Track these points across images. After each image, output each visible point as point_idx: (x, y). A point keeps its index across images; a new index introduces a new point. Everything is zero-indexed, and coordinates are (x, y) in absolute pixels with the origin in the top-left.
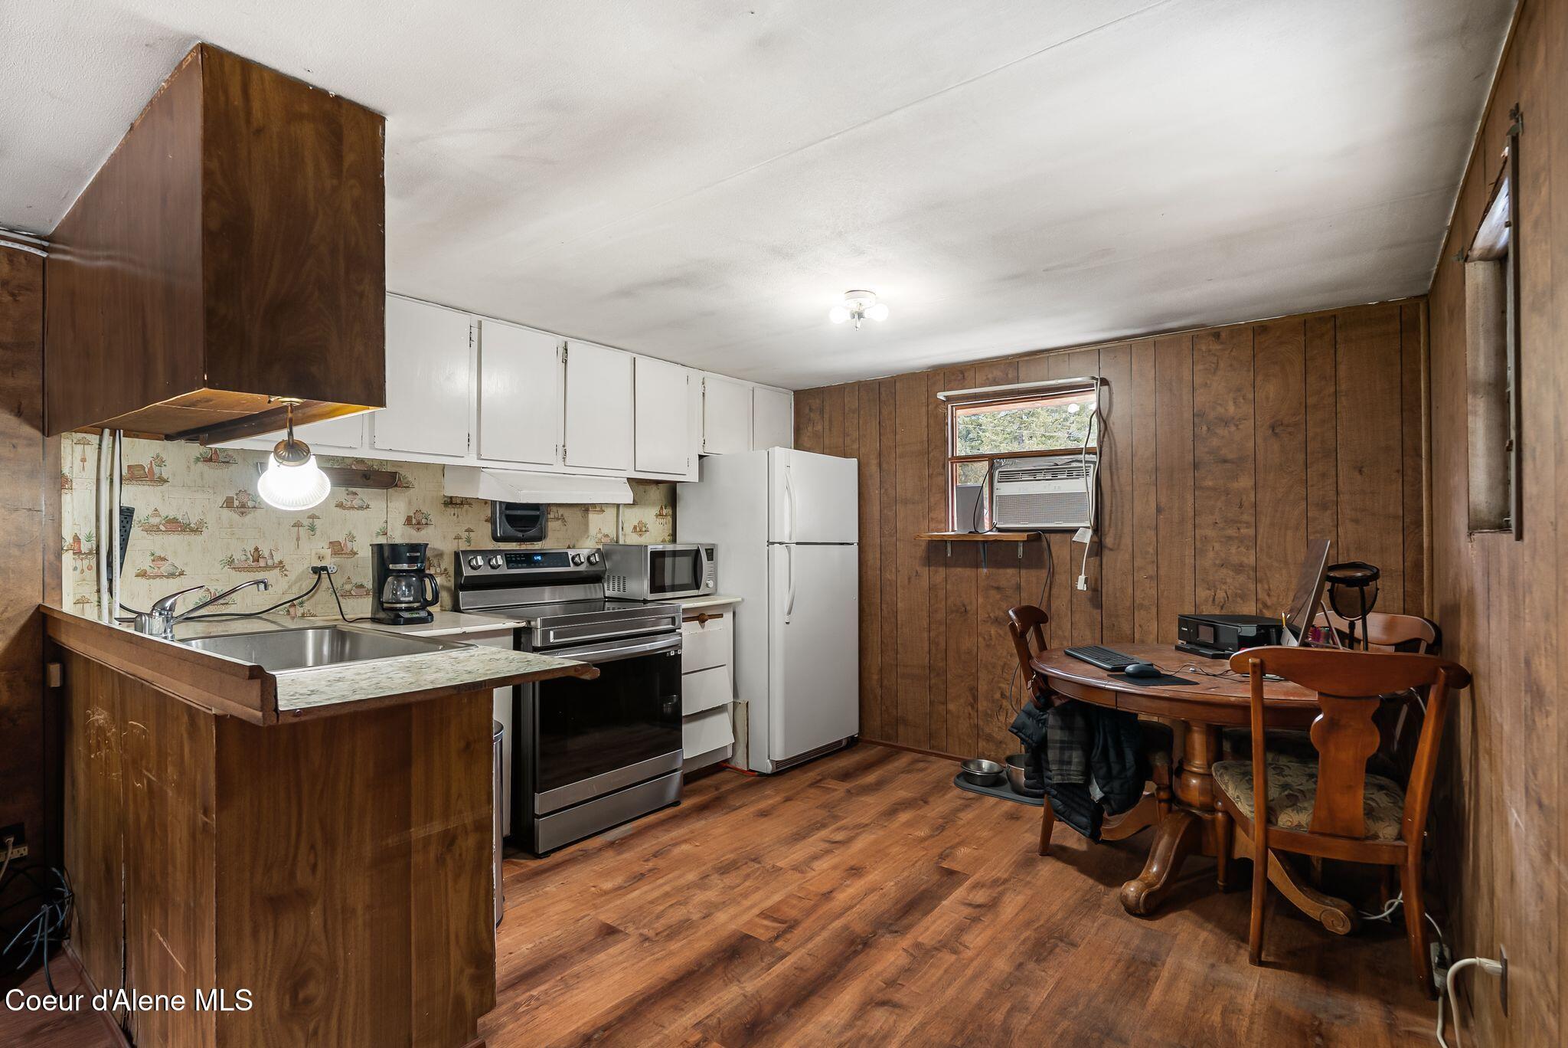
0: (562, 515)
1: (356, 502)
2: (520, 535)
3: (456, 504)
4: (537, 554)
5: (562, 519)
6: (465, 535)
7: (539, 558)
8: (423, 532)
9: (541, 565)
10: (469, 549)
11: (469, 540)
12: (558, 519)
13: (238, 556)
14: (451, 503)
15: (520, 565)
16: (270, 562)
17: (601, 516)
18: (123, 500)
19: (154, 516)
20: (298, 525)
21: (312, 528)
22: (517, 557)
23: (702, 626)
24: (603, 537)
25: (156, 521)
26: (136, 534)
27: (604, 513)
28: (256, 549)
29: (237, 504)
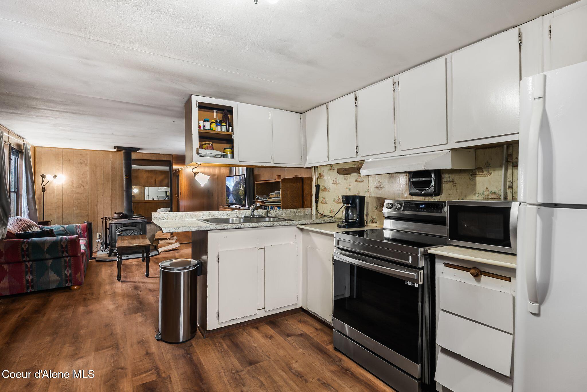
0: (453, 179)
2: (419, 192)
3: (394, 177)
4: (422, 204)
5: (453, 181)
7: (423, 206)
9: (423, 210)
12: (450, 182)
13: (336, 199)
15: (410, 209)
17: (488, 178)
18: (318, 183)
19: (323, 186)
20: (347, 189)
21: (350, 190)
22: (411, 205)
23: (476, 280)
24: (490, 194)
25: (323, 188)
26: (320, 191)
27: (492, 175)
28: (339, 197)
29: (335, 182)
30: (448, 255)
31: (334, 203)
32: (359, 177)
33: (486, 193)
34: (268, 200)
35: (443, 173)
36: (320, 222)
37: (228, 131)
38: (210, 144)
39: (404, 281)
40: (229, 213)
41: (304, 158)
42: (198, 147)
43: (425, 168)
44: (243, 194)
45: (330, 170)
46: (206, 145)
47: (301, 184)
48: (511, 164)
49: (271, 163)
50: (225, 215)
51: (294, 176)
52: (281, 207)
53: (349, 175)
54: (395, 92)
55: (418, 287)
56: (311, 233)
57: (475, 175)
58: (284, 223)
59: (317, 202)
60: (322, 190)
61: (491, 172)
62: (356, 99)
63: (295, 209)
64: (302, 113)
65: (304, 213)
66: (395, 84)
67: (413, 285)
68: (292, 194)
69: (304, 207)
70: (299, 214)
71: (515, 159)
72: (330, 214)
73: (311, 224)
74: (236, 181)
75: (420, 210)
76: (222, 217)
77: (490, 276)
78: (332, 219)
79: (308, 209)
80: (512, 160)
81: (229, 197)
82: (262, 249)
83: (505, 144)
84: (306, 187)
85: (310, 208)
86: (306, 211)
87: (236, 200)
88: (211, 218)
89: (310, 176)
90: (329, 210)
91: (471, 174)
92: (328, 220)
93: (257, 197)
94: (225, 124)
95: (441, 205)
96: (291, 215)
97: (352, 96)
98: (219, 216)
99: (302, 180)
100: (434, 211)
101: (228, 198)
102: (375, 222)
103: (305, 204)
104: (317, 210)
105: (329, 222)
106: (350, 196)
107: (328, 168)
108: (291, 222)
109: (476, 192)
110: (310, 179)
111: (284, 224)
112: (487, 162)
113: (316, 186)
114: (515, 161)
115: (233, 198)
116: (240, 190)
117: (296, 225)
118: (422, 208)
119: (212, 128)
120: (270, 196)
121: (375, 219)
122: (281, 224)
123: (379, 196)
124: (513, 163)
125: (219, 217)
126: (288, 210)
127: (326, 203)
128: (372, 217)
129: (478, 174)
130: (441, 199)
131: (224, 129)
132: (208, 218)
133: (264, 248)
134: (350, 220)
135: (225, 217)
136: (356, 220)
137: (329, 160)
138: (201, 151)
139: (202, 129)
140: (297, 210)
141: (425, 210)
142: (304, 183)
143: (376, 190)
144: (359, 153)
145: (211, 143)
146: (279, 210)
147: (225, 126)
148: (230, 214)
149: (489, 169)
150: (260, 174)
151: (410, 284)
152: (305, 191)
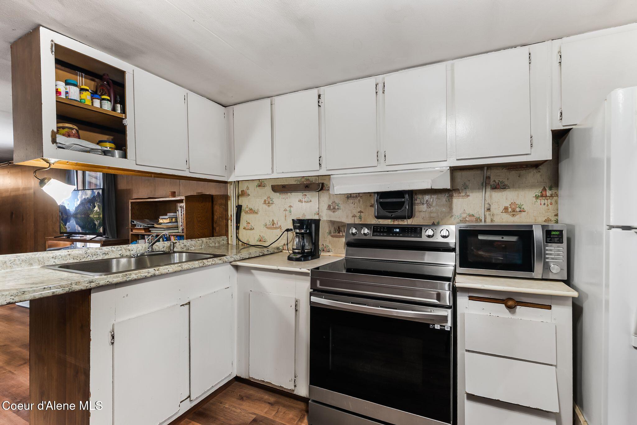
0: (427, 201)
1: (306, 199)
2: (389, 215)
3: (354, 197)
4: (397, 228)
6: (358, 215)
7: (398, 230)
8: (336, 213)
9: (398, 235)
10: (360, 223)
11: (360, 218)
12: (424, 203)
13: (268, 223)
14: (351, 197)
15: (382, 234)
16: (277, 226)
17: (466, 200)
18: (239, 203)
19: (247, 207)
20: (285, 210)
21: (290, 212)
22: (382, 229)
23: (510, 311)
24: (468, 216)
25: (247, 209)
26: (243, 214)
27: (469, 197)
28: (273, 220)
29: (267, 202)
30: (483, 288)
31: (266, 229)
32: (304, 196)
33: (464, 216)
34: (156, 226)
35: (416, 194)
36: (258, 255)
37: (114, 109)
38: (74, 129)
39: (429, 325)
40: (107, 250)
41: (230, 167)
42: (55, 130)
43: (431, 187)
44: (99, 218)
45: (260, 186)
46: (66, 130)
47: (210, 204)
48: (490, 187)
49: (185, 171)
50: (101, 254)
51: (197, 193)
52: (185, 236)
53: (290, 193)
54: (378, 96)
55: (449, 330)
56: (253, 271)
57: (451, 196)
58: (217, 260)
59: (238, 228)
60: (246, 212)
61: (468, 194)
62: (319, 96)
63: (207, 238)
64: (225, 107)
65: (219, 242)
66: (377, 85)
67: (443, 328)
68: (199, 218)
69: (215, 234)
70: (213, 244)
71: (493, 181)
72: (259, 243)
73: (249, 258)
74: (84, 197)
75: (394, 235)
76: (95, 258)
77: (527, 306)
78: (265, 249)
79: (223, 237)
80: (490, 182)
81: (68, 224)
82: (186, 304)
83: (485, 167)
84: (218, 209)
85: (226, 237)
86: (221, 240)
87: (82, 228)
88: (71, 261)
89: (226, 194)
90: (257, 238)
91: (447, 195)
92: (265, 251)
93: (133, 222)
94: (109, 98)
95: (419, 229)
96: (203, 247)
97: (315, 92)
98: (89, 257)
99: (211, 198)
100: (413, 235)
101: (65, 225)
102: (328, 250)
103: (216, 230)
104: (237, 237)
105: (267, 254)
106: (304, 220)
107: (256, 183)
108: (224, 257)
109: (453, 214)
110: (226, 198)
111: (217, 262)
112: (465, 184)
113: (236, 207)
114: (492, 183)
115: (77, 223)
116: (92, 211)
117: (230, 262)
118: (396, 233)
119: (84, 99)
120: (161, 221)
121: (328, 246)
122: (213, 262)
123: (333, 219)
124: (491, 186)
125: (89, 259)
126: (199, 240)
127: (252, 229)
128: (323, 245)
129: (455, 195)
130: (413, 222)
131: (107, 106)
132: (66, 262)
133: (189, 303)
134: (306, 251)
135: (100, 258)
136: (312, 249)
137: (273, 172)
138: (60, 139)
139: (63, 96)
140: (210, 239)
141: (401, 235)
142: (215, 203)
143: (330, 213)
144: (322, 165)
145: (75, 127)
146: (186, 240)
147: (108, 100)
148: (109, 251)
149: (466, 190)
150: (130, 189)
151: (437, 327)
152: (216, 214)
